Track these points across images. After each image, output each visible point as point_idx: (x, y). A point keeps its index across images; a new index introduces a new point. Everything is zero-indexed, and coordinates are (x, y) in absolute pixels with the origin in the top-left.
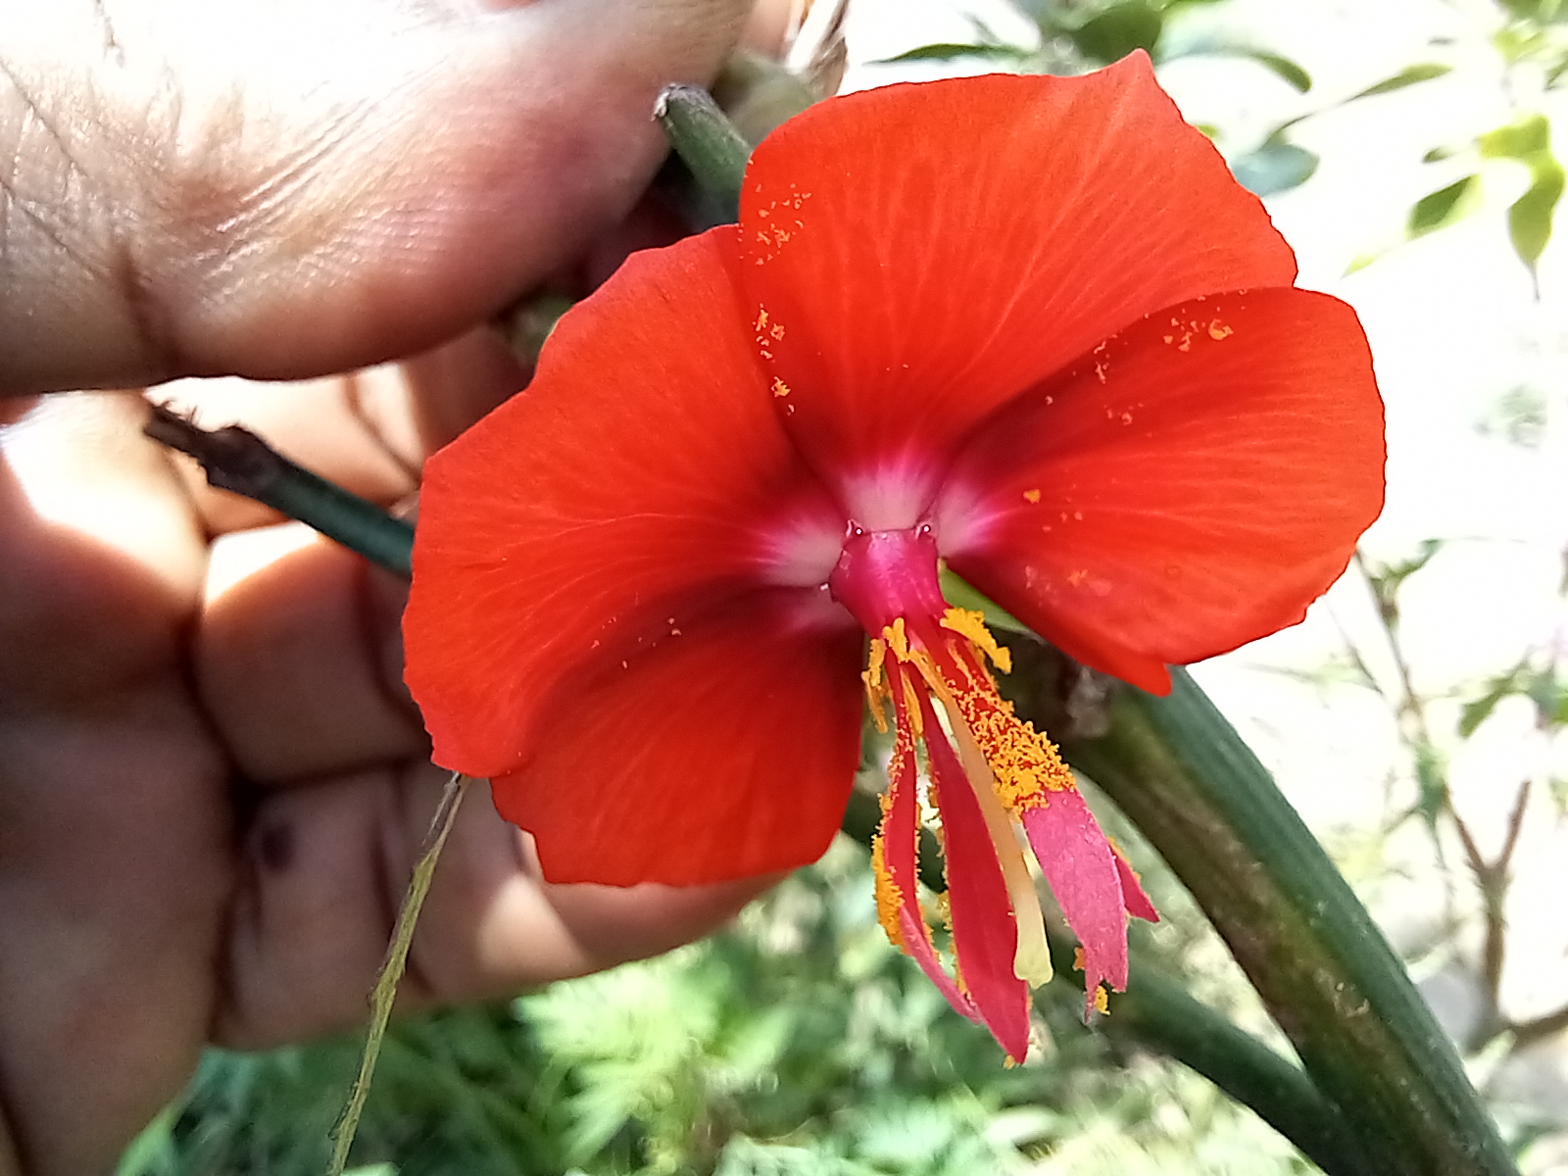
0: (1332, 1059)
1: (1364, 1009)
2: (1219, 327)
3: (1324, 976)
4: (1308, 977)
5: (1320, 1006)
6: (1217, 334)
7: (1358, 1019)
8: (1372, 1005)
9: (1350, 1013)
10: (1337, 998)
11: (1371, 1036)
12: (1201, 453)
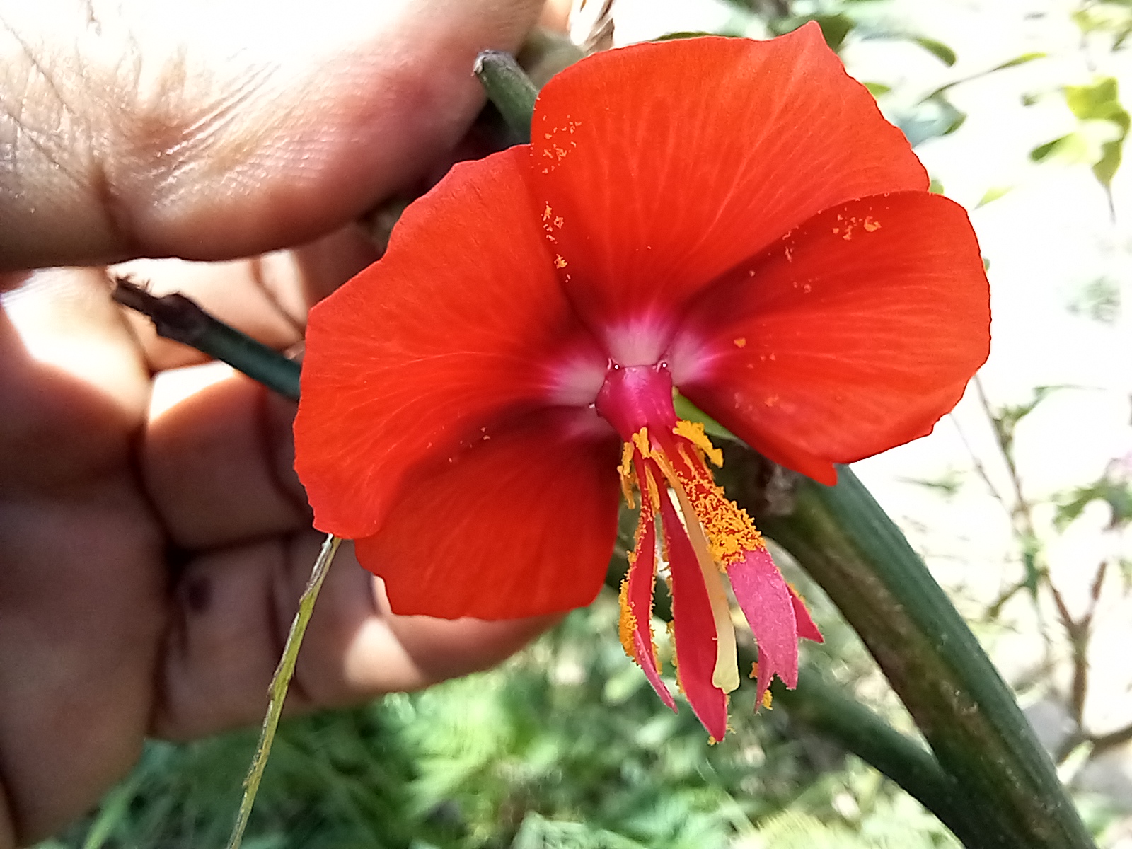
0: (951, 744)
1: (975, 708)
2: (871, 222)
3: (946, 686)
4: (935, 686)
5: (942, 706)
6: (870, 228)
7: (969, 717)
8: (980, 705)
9: (965, 711)
10: (955, 702)
11: (979, 728)
12: (860, 314)
